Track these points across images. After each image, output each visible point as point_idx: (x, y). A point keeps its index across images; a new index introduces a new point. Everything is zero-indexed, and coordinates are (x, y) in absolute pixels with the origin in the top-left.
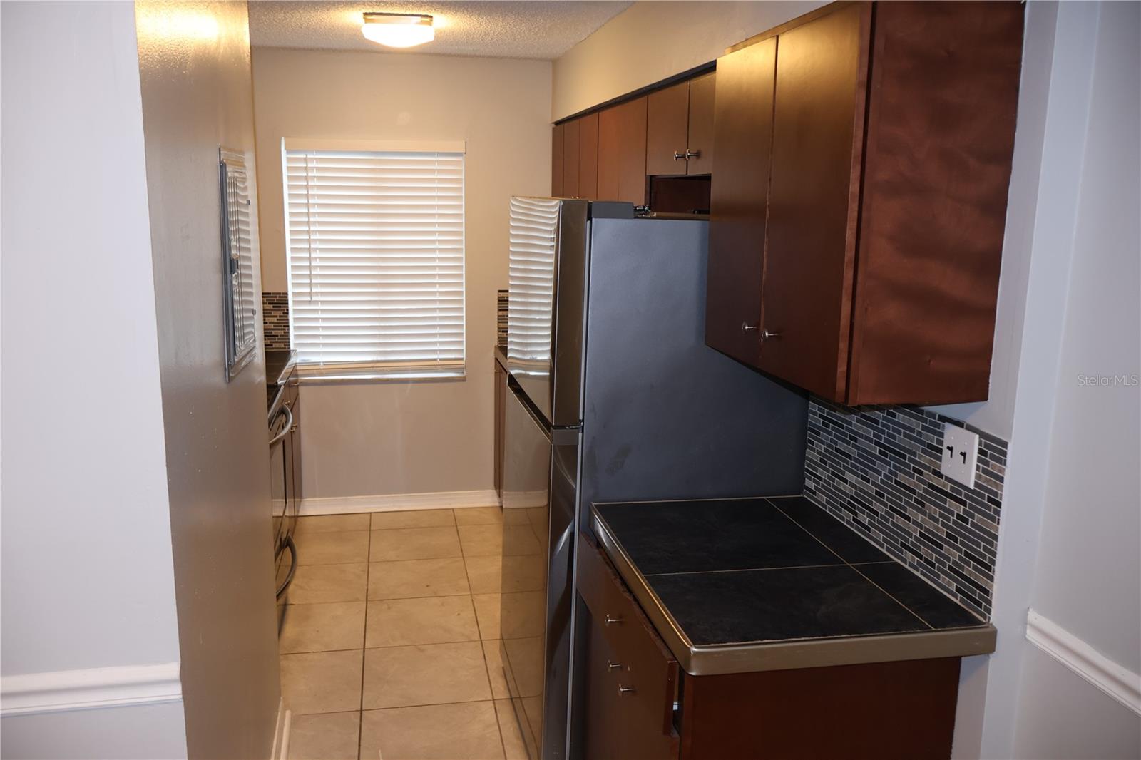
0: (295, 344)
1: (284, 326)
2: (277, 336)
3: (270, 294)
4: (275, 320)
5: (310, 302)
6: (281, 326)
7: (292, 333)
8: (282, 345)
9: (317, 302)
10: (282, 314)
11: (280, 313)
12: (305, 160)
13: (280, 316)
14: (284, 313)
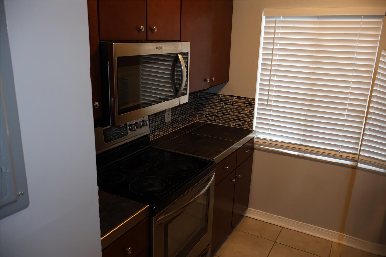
1: (251, 117)
2: (247, 121)
3: (246, 98)
4: (246, 112)
5: (267, 105)
6: (249, 116)
7: (255, 120)
9: (270, 106)
10: (251, 110)
11: (250, 109)
12: (275, 22)
13: (249, 111)
14: (251, 109)
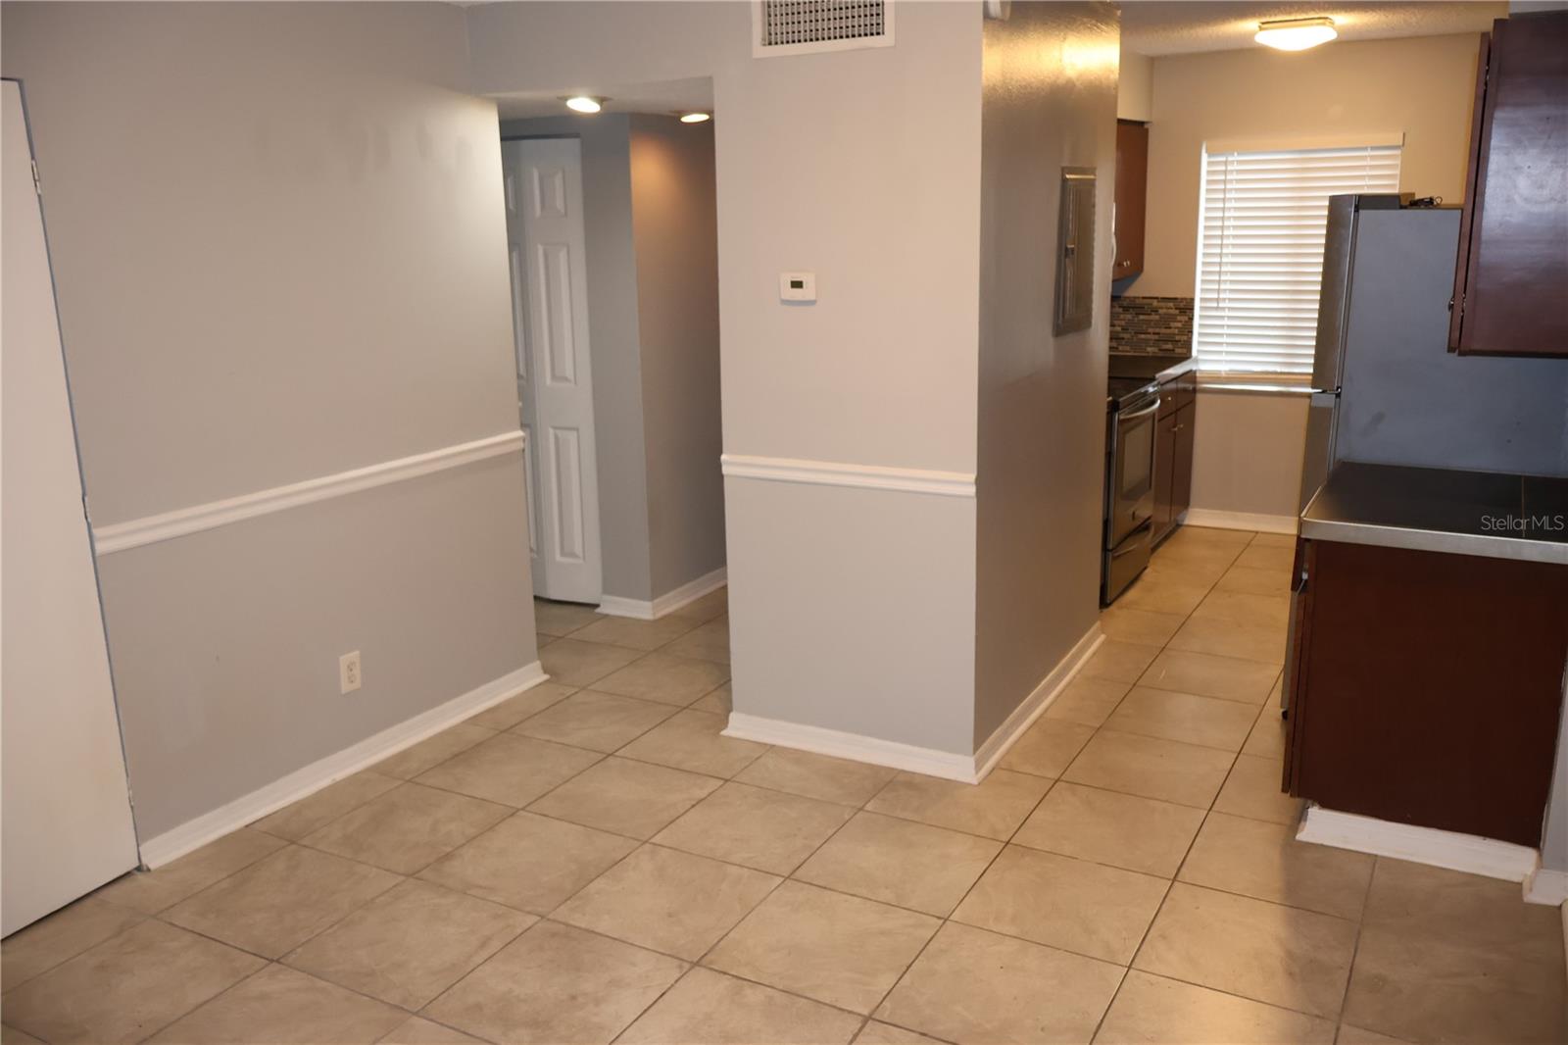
0: (1199, 351)
3: (1177, 299)
4: (1179, 325)
5: (1217, 308)
8: (1185, 351)
9: (1223, 309)
11: (1186, 318)
12: (1226, 163)
